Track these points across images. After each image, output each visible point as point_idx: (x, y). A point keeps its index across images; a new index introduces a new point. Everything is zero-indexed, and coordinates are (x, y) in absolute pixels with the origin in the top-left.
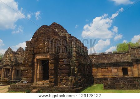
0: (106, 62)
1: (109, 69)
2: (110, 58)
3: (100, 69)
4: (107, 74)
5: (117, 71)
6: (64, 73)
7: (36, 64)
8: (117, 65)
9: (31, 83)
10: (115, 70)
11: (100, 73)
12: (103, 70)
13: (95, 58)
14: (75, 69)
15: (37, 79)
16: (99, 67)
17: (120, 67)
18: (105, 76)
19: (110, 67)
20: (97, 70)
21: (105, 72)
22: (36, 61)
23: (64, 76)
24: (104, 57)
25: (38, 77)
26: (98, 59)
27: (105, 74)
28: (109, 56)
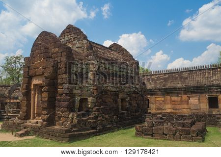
0: (179, 85)
1: (185, 97)
2: (187, 78)
3: (169, 98)
4: (180, 107)
5: (198, 101)
6: (63, 107)
7: (33, 92)
8: (197, 90)
9: (24, 119)
10: (194, 100)
11: (168, 104)
12: (173, 99)
13: (162, 79)
14: (89, 100)
15: (34, 114)
16: (168, 94)
17: (203, 95)
18: (176, 110)
19: (185, 93)
20: (163, 99)
21: (177, 103)
22: (32, 88)
23: (62, 112)
24: (177, 76)
25: (35, 112)
26: (165, 80)
27: (177, 107)
28: (185, 75)
